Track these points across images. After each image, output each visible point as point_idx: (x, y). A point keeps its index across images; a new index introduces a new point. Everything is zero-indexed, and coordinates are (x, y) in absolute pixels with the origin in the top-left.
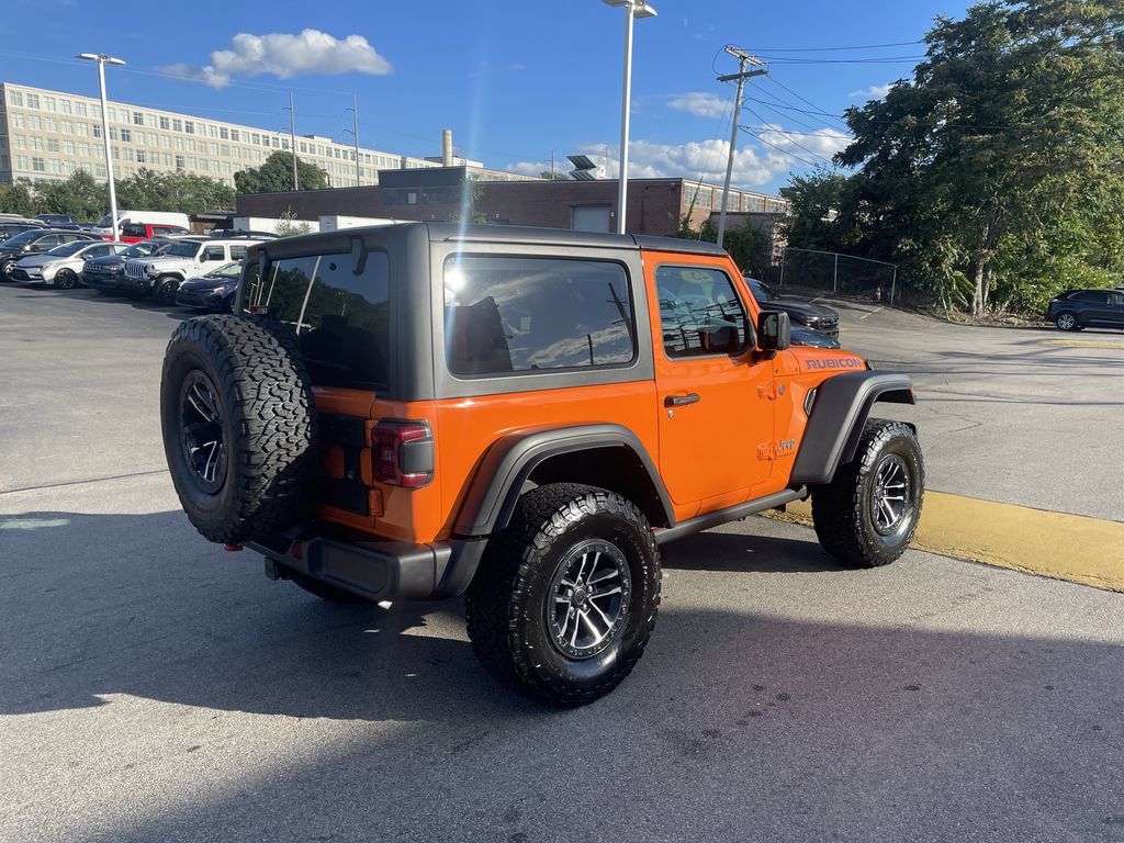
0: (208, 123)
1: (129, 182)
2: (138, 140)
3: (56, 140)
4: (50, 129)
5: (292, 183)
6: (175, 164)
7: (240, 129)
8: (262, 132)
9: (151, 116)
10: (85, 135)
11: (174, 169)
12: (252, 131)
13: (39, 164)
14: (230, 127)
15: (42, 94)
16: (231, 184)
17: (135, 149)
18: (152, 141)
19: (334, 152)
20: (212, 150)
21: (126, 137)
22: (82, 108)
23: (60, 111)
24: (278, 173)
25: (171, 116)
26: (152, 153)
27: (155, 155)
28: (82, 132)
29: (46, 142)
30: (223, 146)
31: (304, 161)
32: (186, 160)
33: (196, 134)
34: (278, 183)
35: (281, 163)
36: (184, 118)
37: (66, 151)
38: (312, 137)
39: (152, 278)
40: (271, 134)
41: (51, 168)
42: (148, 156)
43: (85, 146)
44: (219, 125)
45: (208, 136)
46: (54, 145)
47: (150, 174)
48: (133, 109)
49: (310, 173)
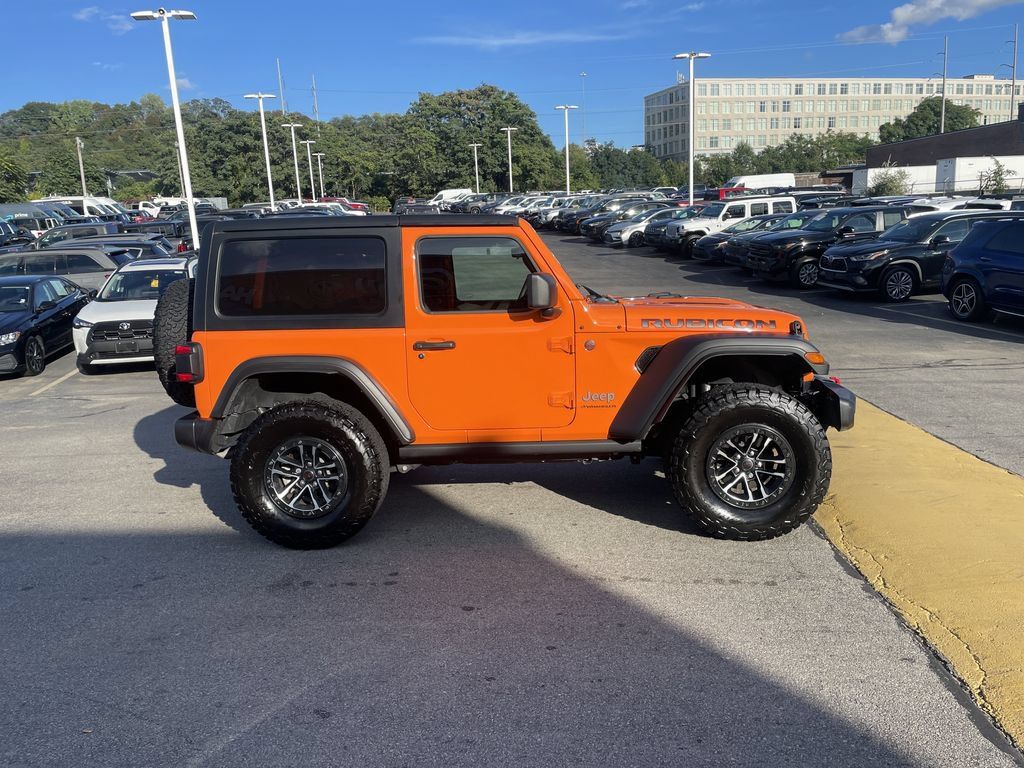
0: (862, 81)
1: (781, 148)
2: (796, 110)
3: (729, 120)
4: (726, 111)
5: (939, 128)
6: (827, 124)
7: (893, 81)
8: (915, 81)
9: (810, 85)
10: (752, 112)
11: (824, 130)
12: (905, 81)
13: (714, 142)
14: (883, 81)
15: (721, 82)
16: (875, 137)
17: (792, 117)
18: (808, 108)
19: (994, 89)
20: (864, 106)
21: (787, 106)
22: (752, 88)
23: (735, 94)
24: (924, 120)
25: (828, 82)
26: (808, 118)
27: (810, 120)
28: (751, 109)
29: (721, 123)
30: (875, 101)
31: (956, 103)
32: (838, 120)
33: (850, 94)
34: (923, 130)
35: (930, 108)
36: (839, 81)
37: (737, 128)
38: (972, 77)
39: (682, 237)
40: (924, 82)
41: (723, 143)
42: (803, 122)
43: (752, 121)
44: (872, 81)
45: (862, 93)
46: (727, 124)
47: (800, 138)
48: (795, 81)
49: (960, 114)
